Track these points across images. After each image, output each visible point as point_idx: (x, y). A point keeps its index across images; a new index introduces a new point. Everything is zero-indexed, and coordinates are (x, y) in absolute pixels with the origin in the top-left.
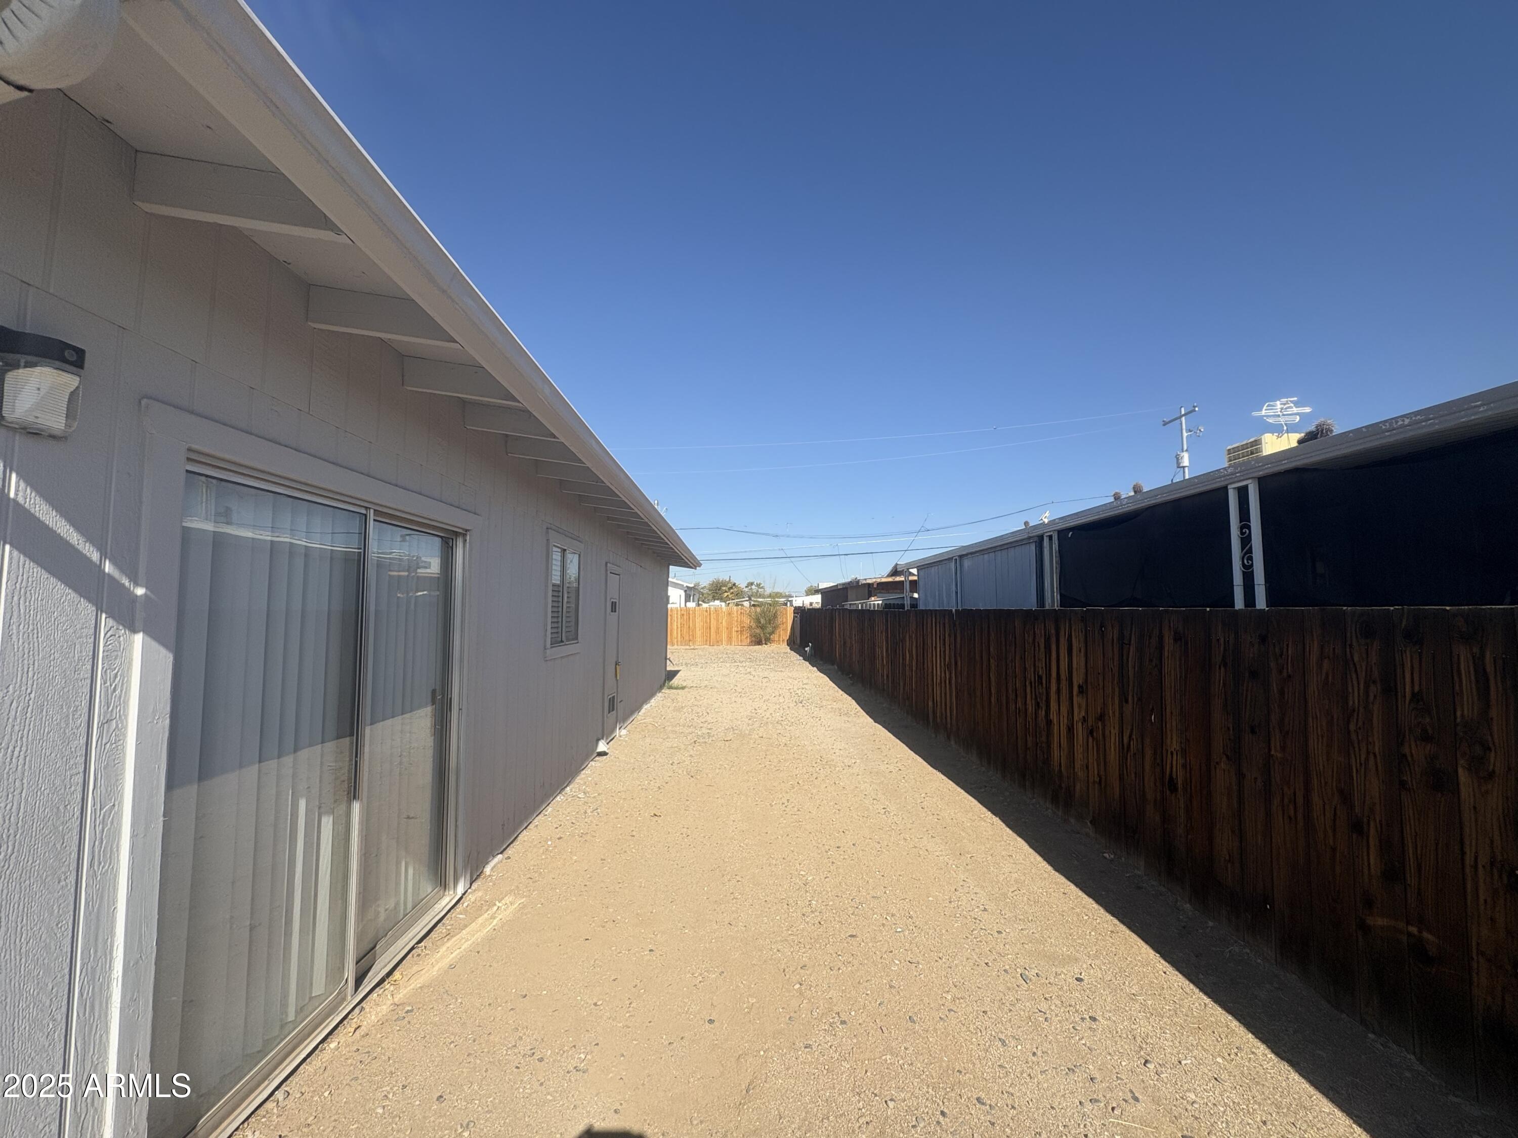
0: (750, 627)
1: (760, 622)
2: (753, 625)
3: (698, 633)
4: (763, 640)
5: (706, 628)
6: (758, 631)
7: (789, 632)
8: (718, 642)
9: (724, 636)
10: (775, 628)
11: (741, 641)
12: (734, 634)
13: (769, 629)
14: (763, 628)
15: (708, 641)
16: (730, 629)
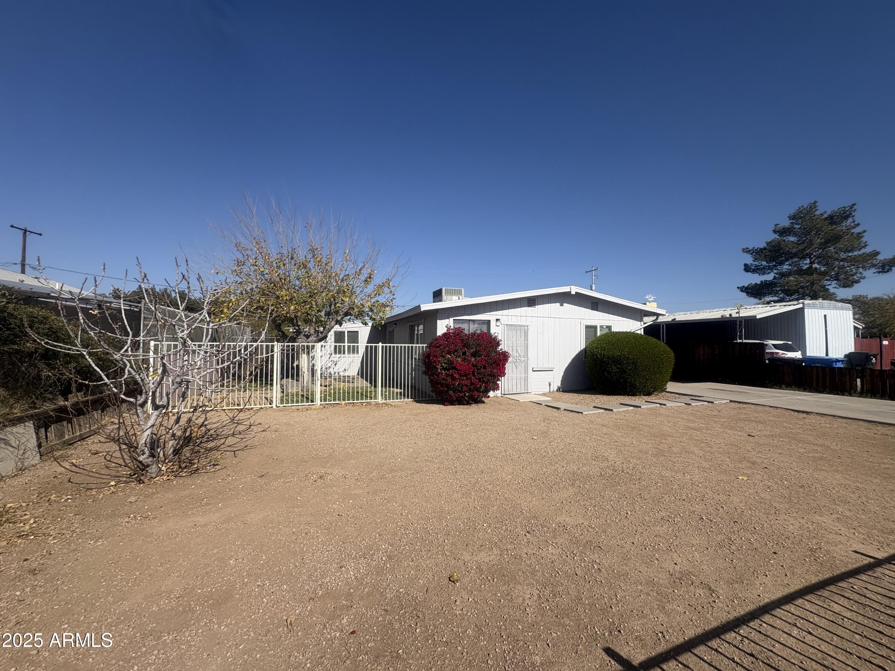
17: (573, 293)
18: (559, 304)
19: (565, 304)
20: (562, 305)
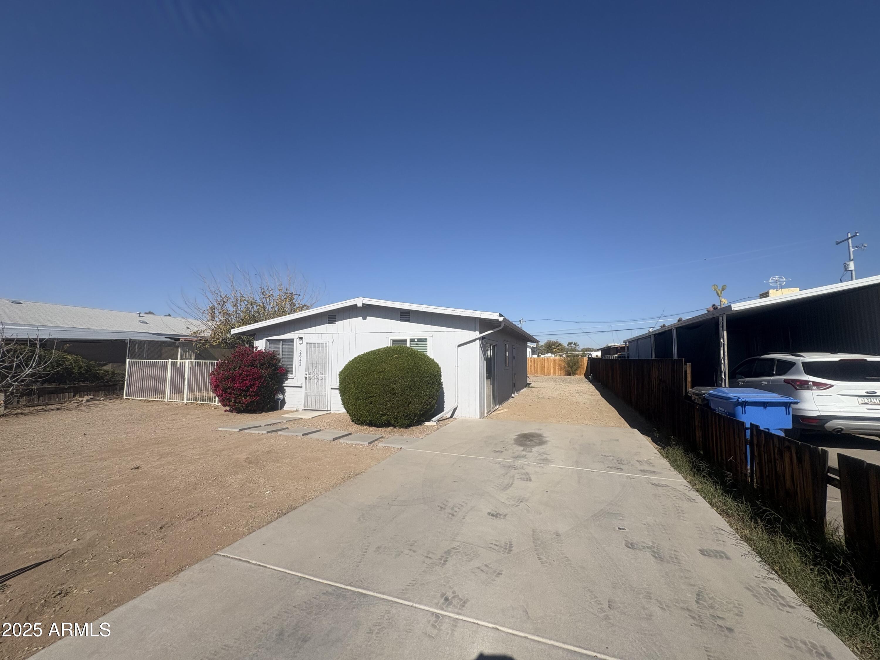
0: (565, 367)
1: (569, 365)
2: (566, 366)
3: (539, 369)
4: (572, 373)
5: (543, 367)
6: (569, 369)
7: (585, 370)
8: (549, 374)
9: (552, 371)
10: (578, 368)
11: (560, 374)
12: (557, 370)
13: (575, 368)
14: (571, 367)
15: (544, 373)
16: (554, 368)
17: (360, 305)
18: (361, 318)
19: (368, 318)
20: (364, 319)
